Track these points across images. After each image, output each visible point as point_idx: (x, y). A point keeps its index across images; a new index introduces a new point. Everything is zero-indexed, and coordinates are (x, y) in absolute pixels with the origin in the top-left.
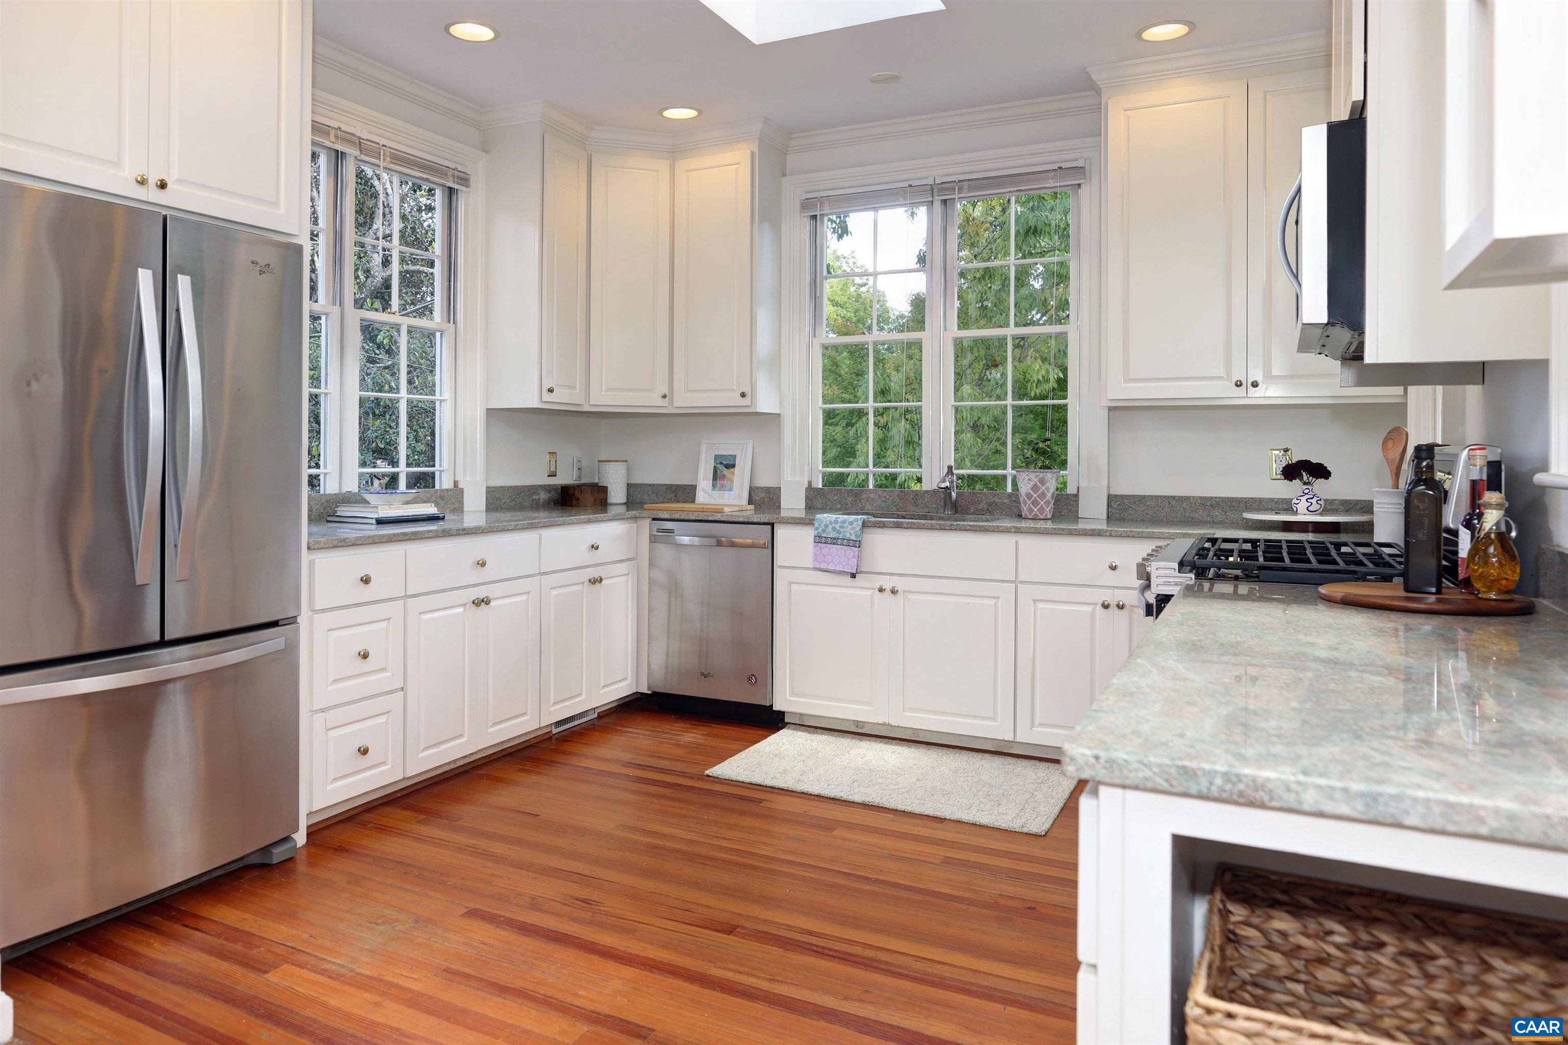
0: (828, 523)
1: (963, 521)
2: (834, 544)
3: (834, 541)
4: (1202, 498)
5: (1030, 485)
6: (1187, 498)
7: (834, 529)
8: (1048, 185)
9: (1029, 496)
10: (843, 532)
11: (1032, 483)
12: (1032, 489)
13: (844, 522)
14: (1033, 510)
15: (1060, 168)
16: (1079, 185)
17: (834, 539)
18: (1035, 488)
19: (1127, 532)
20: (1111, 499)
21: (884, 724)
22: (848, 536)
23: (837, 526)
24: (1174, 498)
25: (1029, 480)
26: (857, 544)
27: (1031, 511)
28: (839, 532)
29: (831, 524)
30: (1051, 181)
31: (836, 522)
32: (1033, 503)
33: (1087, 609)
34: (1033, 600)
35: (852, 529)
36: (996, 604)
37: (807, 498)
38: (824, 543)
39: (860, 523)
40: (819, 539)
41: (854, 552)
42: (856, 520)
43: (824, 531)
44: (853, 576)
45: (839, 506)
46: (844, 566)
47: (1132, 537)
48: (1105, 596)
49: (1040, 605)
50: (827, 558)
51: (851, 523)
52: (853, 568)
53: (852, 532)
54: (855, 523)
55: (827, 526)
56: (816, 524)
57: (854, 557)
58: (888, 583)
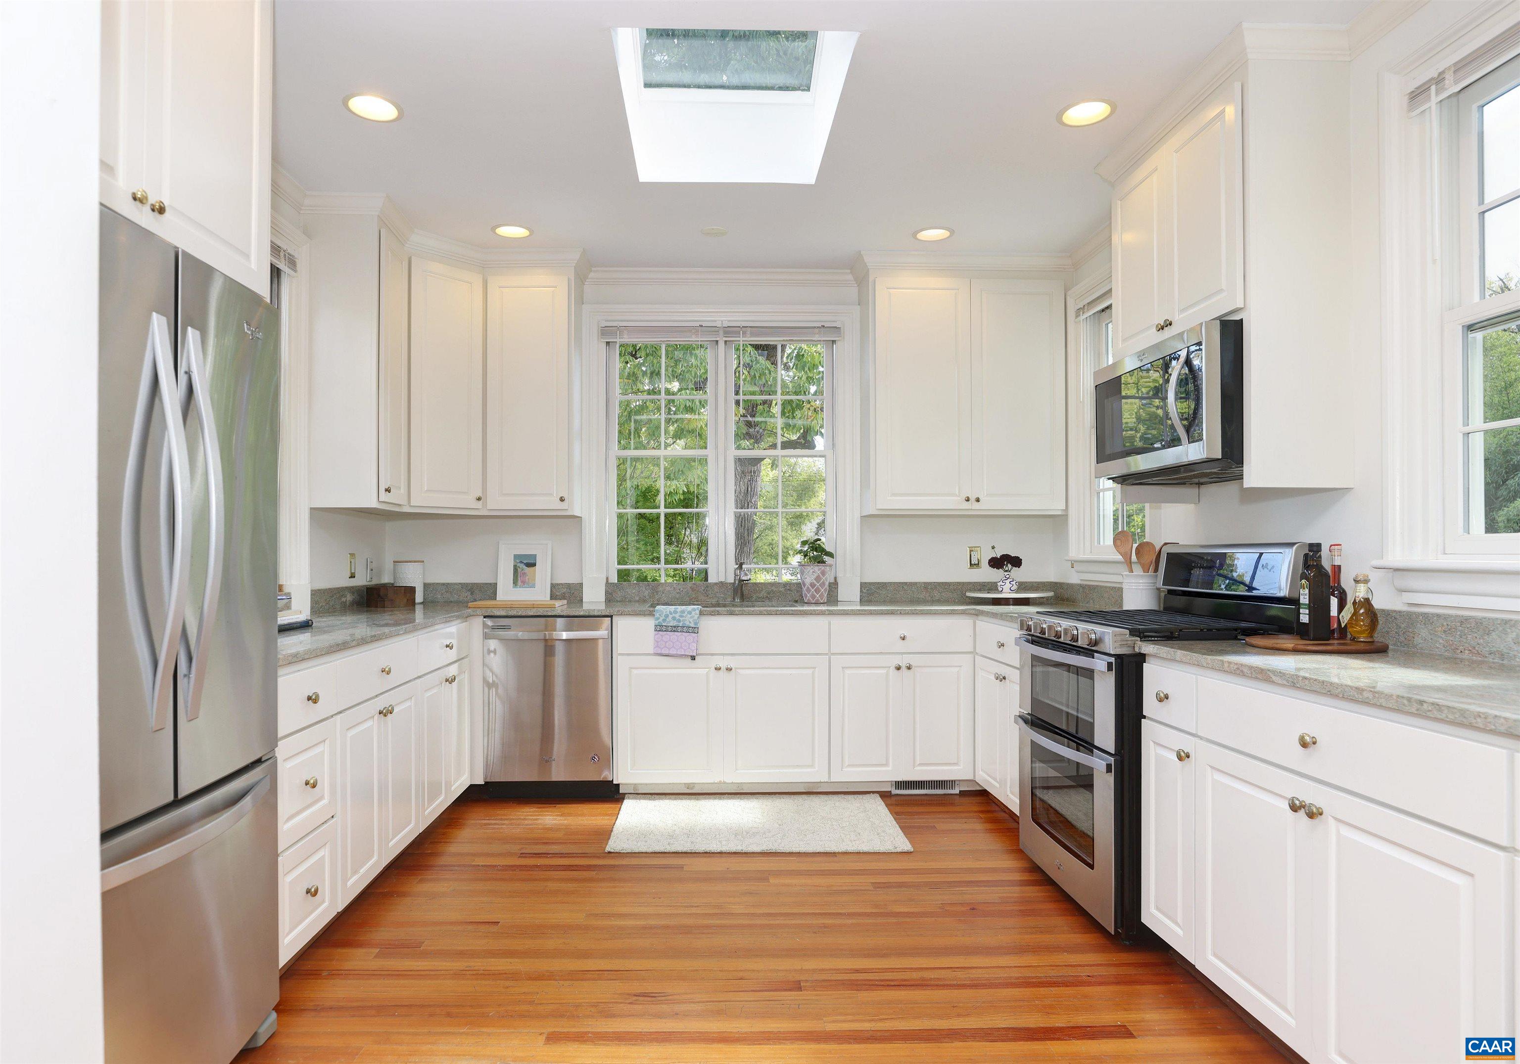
0: (668, 613)
1: (753, 606)
2: (674, 631)
3: (674, 629)
4: (925, 583)
5: (814, 577)
6: (916, 583)
7: (674, 618)
8: (813, 339)
9: (812, 585)
10: (683, 621)
11: (816, 575)
12: (815, 579)
13: (683, 612)
14: (815, 597)
15: (823, 326)
16: (834, 342)
17: (675, 627)
18: (818, 579)
19: (912, 610)
20: (863, 585)
21: (720, 783)
22: (687, 623)
23: (677, 616)
24: (906, 583)
25: (813, 572)
26: (694, 630)
27: (813, 597)
28: (679, 621)
29: (671, 614)
30: (817, 336)
31: (675, 612)
32: (816, 591)
33: (883, 671)
34: (843, 668)
35: (691, 617)
36: (813, 673)
37: (607, 592)
38: (665, 631)
39: (698, 612)
40: (660, 628)
41: (694, 638)
42: (694, 610)
43: (664, 620)
44: (693, 658)
45: (637, 599)
46: (685, 650)
47: (917, 614)
48: (897, 660)
49: (848, 672)
50: (667, 644)
51: (690, 613)
52: (693, 651)
53: (691, 620)
54: (693, 613)
55: (667, 616)
56: (657, 615)
57: (693, 642)
58: (723, 663)
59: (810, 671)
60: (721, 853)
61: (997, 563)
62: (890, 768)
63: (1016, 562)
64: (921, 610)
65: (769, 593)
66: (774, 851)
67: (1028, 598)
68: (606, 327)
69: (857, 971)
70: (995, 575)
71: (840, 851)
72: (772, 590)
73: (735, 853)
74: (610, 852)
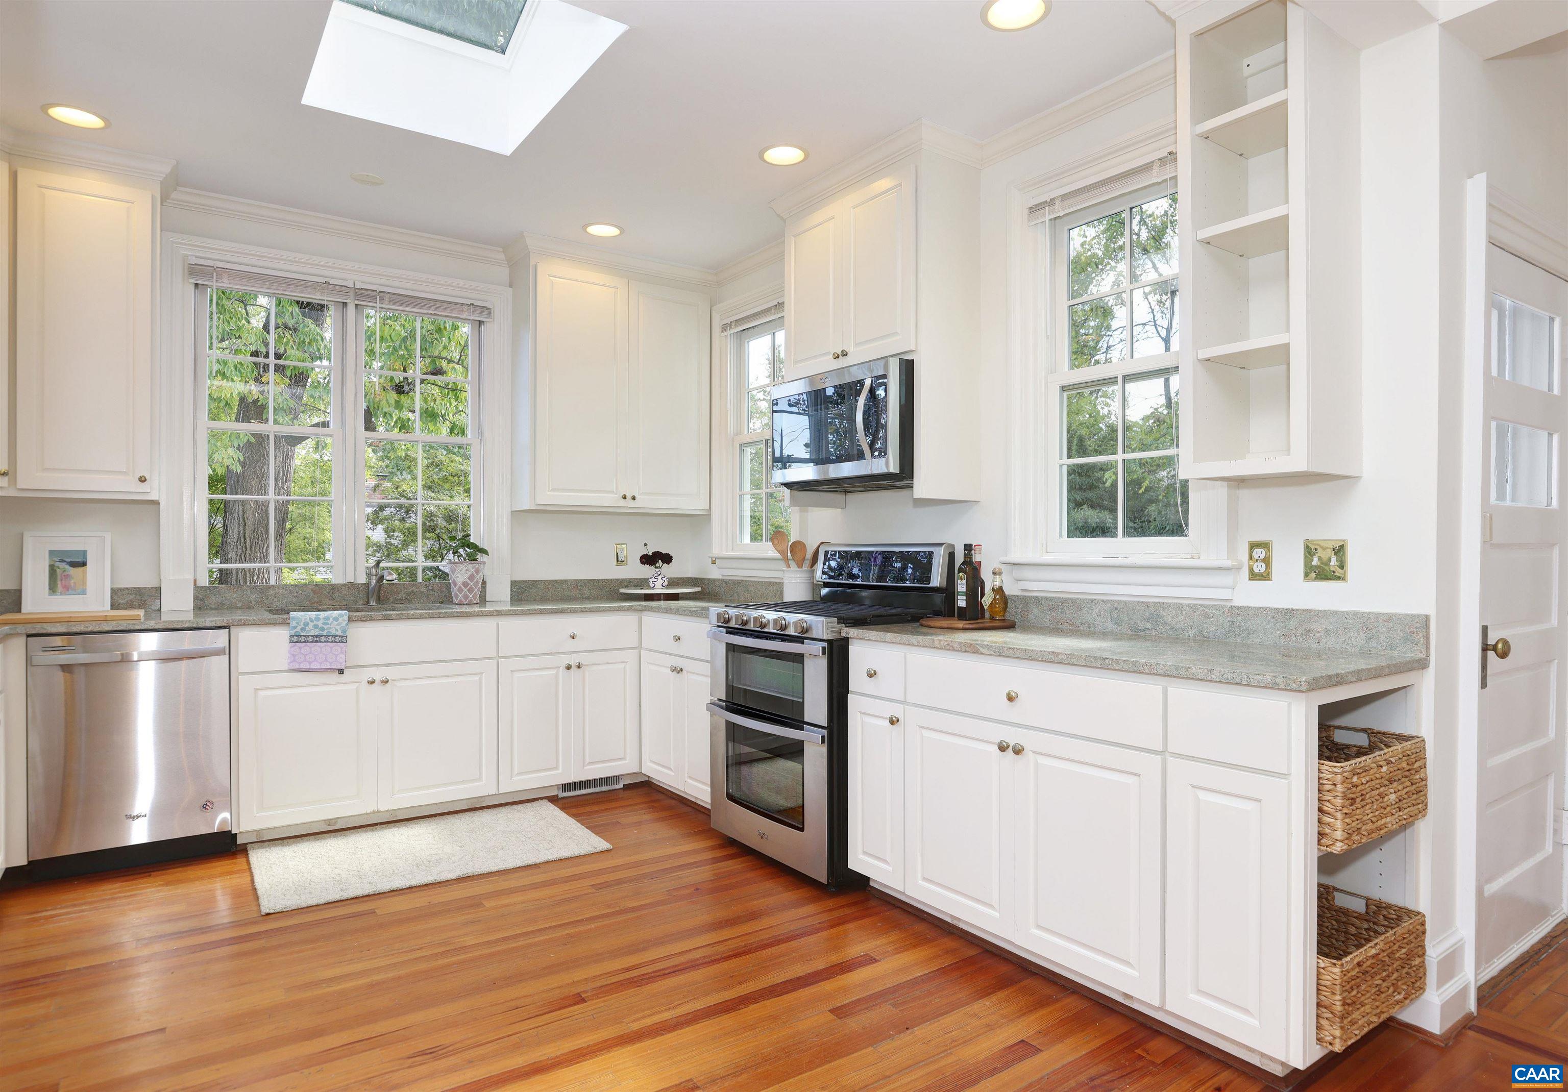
0: (308, 620)
2: (316, 642)
3: (317, 639)
4: (575, 580)
5: (468, 575)
6: (566, 581)
7: (316, 627)
8: (461, 317)
9: (465, 584)
10: (327, 629)
11: (469, 573)
12: (469, 578)
13: (327, 618)
14: (468, 597)
15: (473, 304)
16: (481, 323)
17: (317, 636)
18: (471, 578)
19: (581, 608)
20: (514, 583)
21: (374, 812)
22: (333, 632)
23: (320, 624)
24: (556, 581)
25: (467, 570)
26: (342, 639)
27: (466, 597)
28: (322, 629)
29: (312, 621)
30: (466, 313)
31: (318, 619)
32: (469, 590)
33: (553, 672)
34: (512, 671)
35: (338, 625)
36: (480, 679)
37: (196, 598)
38: (305, 642)
39: (346, 618)
40: (296, 639)
41: (342, 648)
42: (341, 616)
43: (303, 629)
44: (341, 672)
45: (240, 605)
46: (331, 663)
47: (586, 611)
48: (566, 660)
49: (517, 675)
50: (307, 657)
51: (336, 619)
52: (341, 663)
53: (338, 628)
54: (340, 619)
55: (306, 624)
56: (293, 623)
57: (342, 653)
58: (378, 675)
59: (477, 678)
60: (410, 888)
61: (649, 560)
62: (560, 771)
63: (667, 559)
64: (590, 608)
65: (409, 594)
66: (471, 874)
67: (678, 593)
68: (196, 264)
69: (628, 970)
70: (647, 571)
71: (542, 861)
72: (412, 591)
73: (427, 885)
74: (268, 914)
